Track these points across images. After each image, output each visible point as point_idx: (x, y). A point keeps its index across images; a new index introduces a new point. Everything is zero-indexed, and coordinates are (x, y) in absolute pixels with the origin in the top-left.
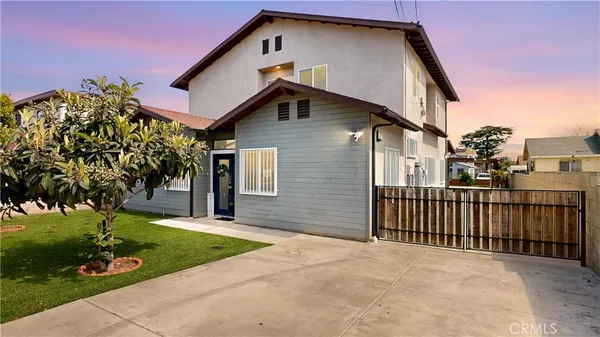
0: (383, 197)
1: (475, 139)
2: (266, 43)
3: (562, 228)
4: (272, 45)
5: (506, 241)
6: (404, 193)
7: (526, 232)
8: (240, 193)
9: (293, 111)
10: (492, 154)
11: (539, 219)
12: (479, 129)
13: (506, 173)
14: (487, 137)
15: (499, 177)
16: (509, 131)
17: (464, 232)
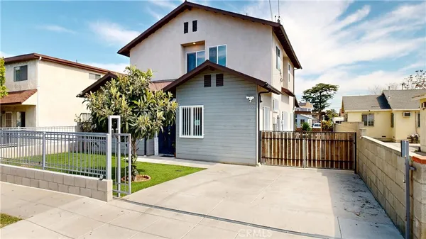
0: (263, 138)
1: (312, 94)
2: (186, 25)
3: (347, 153)
4: (190, 27)
5: (323, 161)
6: (274, 135)
7: (332, 156)
8: (180, 136)
9: (213, 81)
10: (323, 107)
11: (338, 148)
12: (315, 86)
13: (332, 123)
14: (320, 93)
15: (327, 126)
16: (335, 88)
17: (304, 158)
